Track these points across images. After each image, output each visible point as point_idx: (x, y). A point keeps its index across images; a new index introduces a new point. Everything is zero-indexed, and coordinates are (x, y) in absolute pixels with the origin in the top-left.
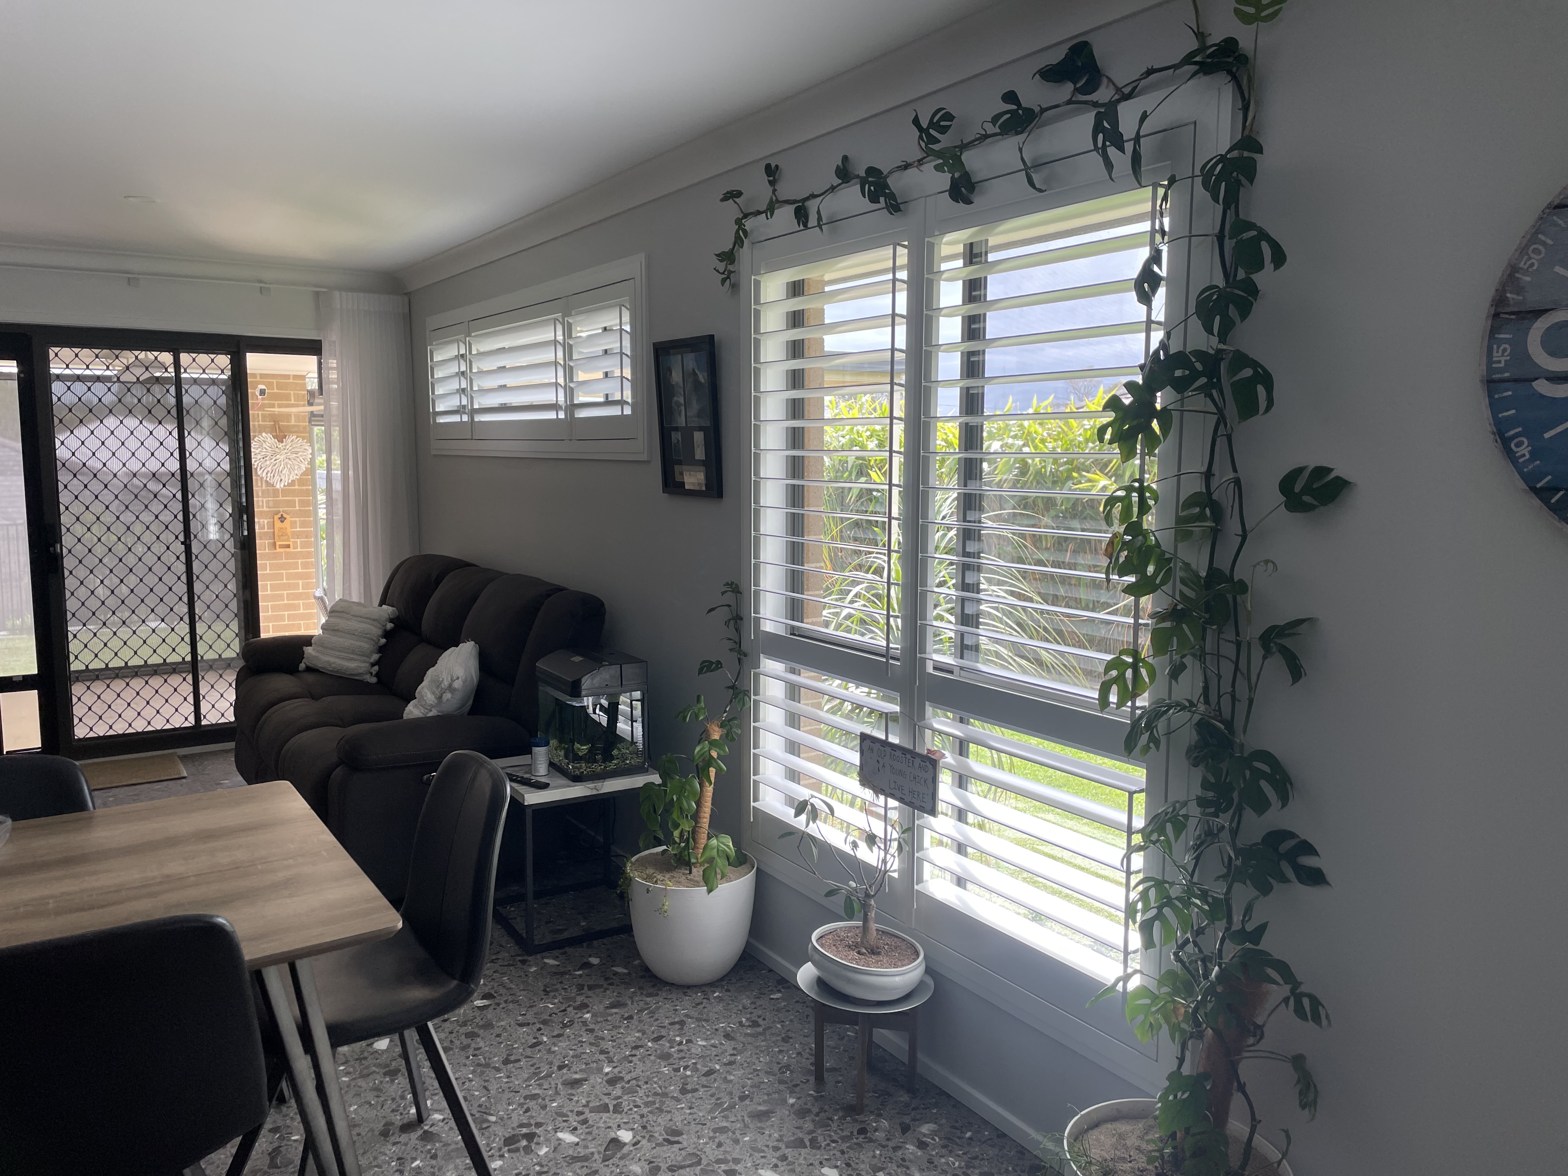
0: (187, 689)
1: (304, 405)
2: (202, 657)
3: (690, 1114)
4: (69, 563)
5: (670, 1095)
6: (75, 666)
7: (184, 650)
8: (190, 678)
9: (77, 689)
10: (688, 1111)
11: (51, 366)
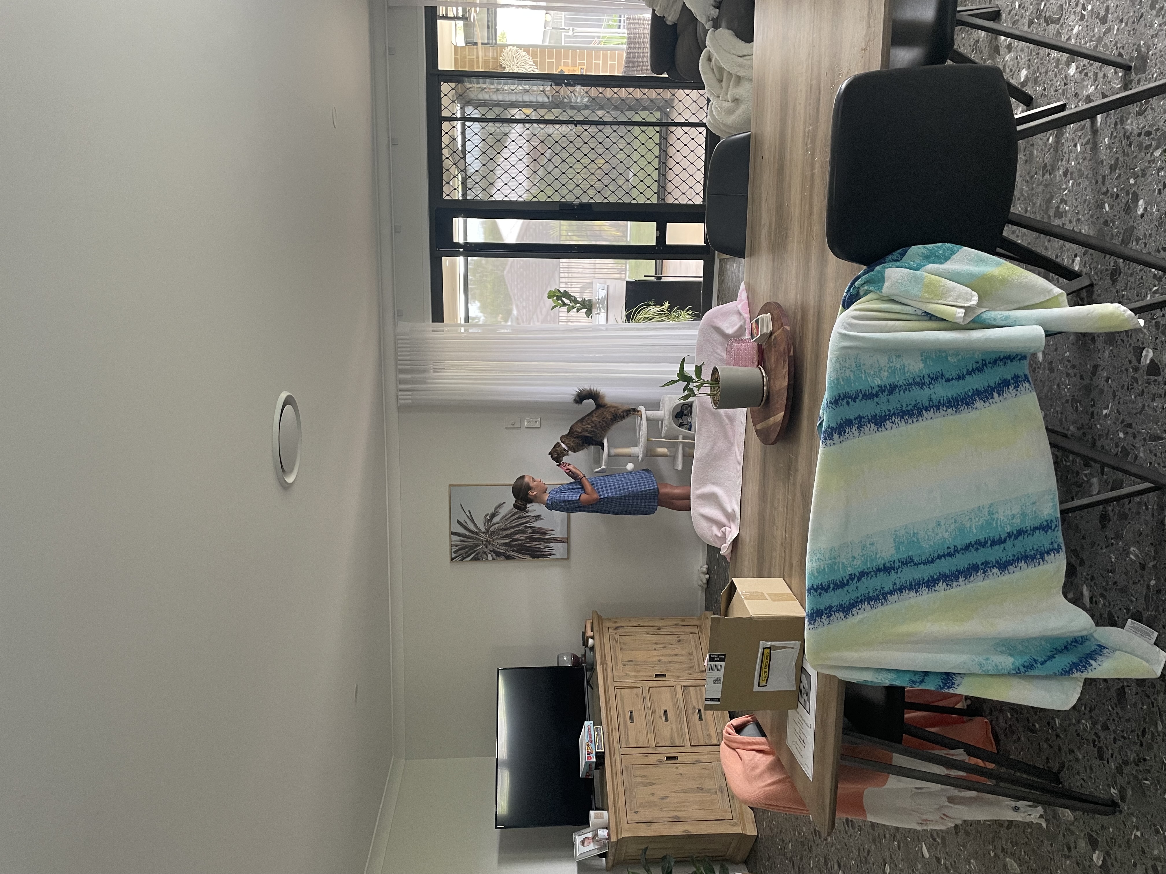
0: (679, 131)
1: (477, 49)
2: (658, 119)
3: (1126, 24)
4: (585, 199)
5: (1102, 35)
6: (654, 200)
7: (651, 131)
8: (673, 129)
9: (670, 200)
10: (1123, 25)
11: (457, 198)
